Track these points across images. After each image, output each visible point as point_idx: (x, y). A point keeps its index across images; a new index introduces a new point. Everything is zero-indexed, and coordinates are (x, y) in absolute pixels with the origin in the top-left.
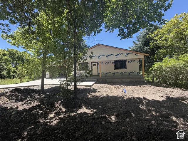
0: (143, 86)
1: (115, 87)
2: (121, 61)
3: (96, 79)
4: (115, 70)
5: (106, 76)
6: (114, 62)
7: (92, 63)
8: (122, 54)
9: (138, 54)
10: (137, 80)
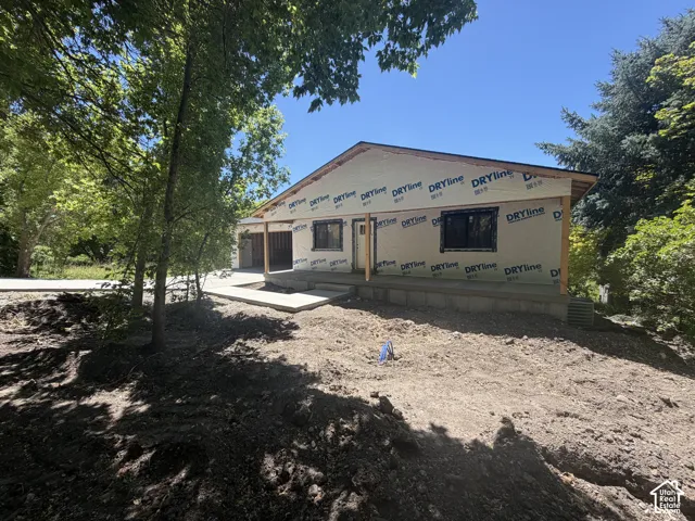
0: (531, 341)
1: (390, 329)
2: (472, 214)
3: (348, 288)
4: (442, 251)
5: (404, 276)
6: (440, 220)
7: (354, 221)
8: (461, 178)
9: (538, 178)
10: (523, 307)
